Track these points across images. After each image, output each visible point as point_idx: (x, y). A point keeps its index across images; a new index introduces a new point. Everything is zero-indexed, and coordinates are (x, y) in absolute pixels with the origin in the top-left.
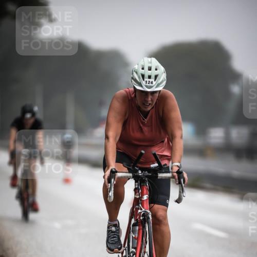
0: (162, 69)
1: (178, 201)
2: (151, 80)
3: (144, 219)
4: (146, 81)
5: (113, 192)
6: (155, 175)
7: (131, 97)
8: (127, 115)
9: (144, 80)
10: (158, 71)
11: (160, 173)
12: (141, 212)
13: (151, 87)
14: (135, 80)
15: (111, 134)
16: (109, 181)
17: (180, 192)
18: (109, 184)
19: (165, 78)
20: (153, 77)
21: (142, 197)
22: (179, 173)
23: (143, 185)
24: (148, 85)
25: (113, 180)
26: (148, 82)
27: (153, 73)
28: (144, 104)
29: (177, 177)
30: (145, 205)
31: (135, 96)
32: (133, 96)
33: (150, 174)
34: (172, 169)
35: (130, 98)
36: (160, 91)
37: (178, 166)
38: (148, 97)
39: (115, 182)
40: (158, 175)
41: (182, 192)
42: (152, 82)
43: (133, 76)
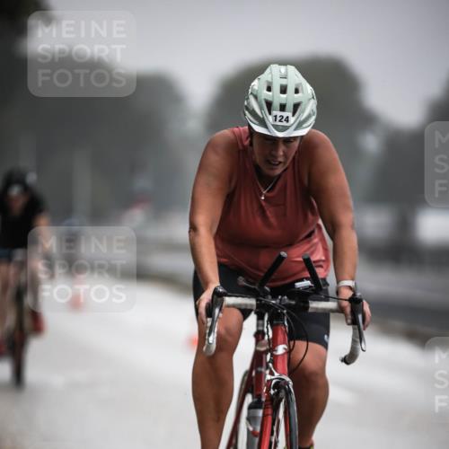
0: (308, 89)
1: (349, 359)
2: (285, 114)
3: (277, 394)
4: (276, 116)
5: (216, 335)
6: (302, 304)
7: (243, 146)
8: (233, 184)
11: (315, 300)
12: (271, 380)
13: (284, 129)
14: (253, 113)
16: (210, 313)
17: (354, 341)
18: (209, 319)
19: (315, 110)
20: (290, 107)
21: (272, 349)
22: (355, 301)
23: (278, 325)
24: (278, 123)
25: (217, 311)
26: (278, 119)
27: (290, 98)
28: (268, 162)
29: (348, 310)
30: (280, 366)
32: (247, 143)
33: (293, 302)
34: (338, 293)
35: (241, 148)
37: (350, 288)
40: (308, 303)
41: (358, 340)
42: (288, 117)
43: (248, 104)
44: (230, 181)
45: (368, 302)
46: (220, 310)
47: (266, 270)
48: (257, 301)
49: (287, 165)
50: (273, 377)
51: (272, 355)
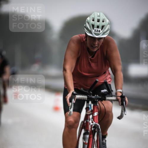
0: (107, 21)
1: (120, 118)
2: (99, 29)
3: (94, 130)
4: (95, 30)
6: (104, 98)
7: (83, 41)
8: (79, 54)
9: (93, 29)
10: (104, 23)
11: (108, 96)
12: (92, 125)
13: (98, 34)
14: (87, 29)
15: (68, 67)
16: (71, 101)
17: (122, 111)
18: (71, 103)
20: (100, 27)
21: (93, 114)
22: (123, 97)
23: (95, 105)
24: (96, 32)
26: (96, 31)
27: (101, 24)
28: (92, 46)
29: (120, 100)
30: (95, 120)
31: (86, 40)
32: (84, 40)
33: (100, 97)
34: (116, 94)
35: (82, 42)
36: (105, 38)
37: (121, 92)
38: (95, 42)
39: (74, 102)
40: (106, 98)
41: (124, 111)
42: (100, 30)
43: (86, 25)
44: (78, 53)
45: (127, 98)
46: (74, 100)
47: (90, 86)
48: (87, 96)
49: (99, 48)
50: (93, 124)
51: (93, 116)
